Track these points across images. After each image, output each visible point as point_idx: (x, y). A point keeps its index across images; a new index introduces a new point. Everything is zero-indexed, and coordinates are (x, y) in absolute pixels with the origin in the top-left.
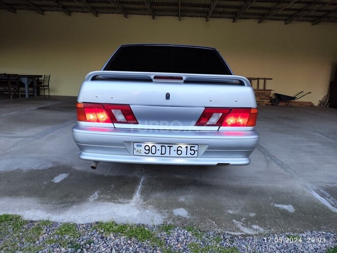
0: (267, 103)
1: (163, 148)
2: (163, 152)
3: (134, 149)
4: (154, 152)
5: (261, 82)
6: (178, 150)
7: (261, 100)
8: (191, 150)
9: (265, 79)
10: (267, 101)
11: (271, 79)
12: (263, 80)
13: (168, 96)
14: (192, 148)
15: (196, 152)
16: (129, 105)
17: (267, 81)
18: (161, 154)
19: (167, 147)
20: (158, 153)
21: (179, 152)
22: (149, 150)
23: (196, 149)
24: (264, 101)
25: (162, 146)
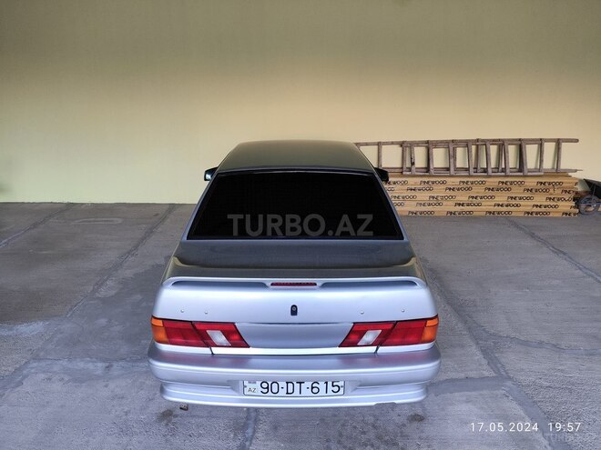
0: (567, 209)
1: (290, 385)
2: (290, 391)
3: (245, 387)
4: (275, 391)
5: (549, 148)
6: (312, 388)
7: (552, 203)
8: (333, 386)
9: (558, 142)
10: (567, 206)
11: (577, 141)
12: (554, 144)
13: (294, 311)
14: (335, 384)
15: (342, 389)
16: (233, 323)
17: (564, 146)
18: (287, 393)
19: (295, 383)
20: (282, 392)
21: (315, 390)
22: (268, 388)
23: (341, 384)
24: (560, 203)
25: (287, 383)
